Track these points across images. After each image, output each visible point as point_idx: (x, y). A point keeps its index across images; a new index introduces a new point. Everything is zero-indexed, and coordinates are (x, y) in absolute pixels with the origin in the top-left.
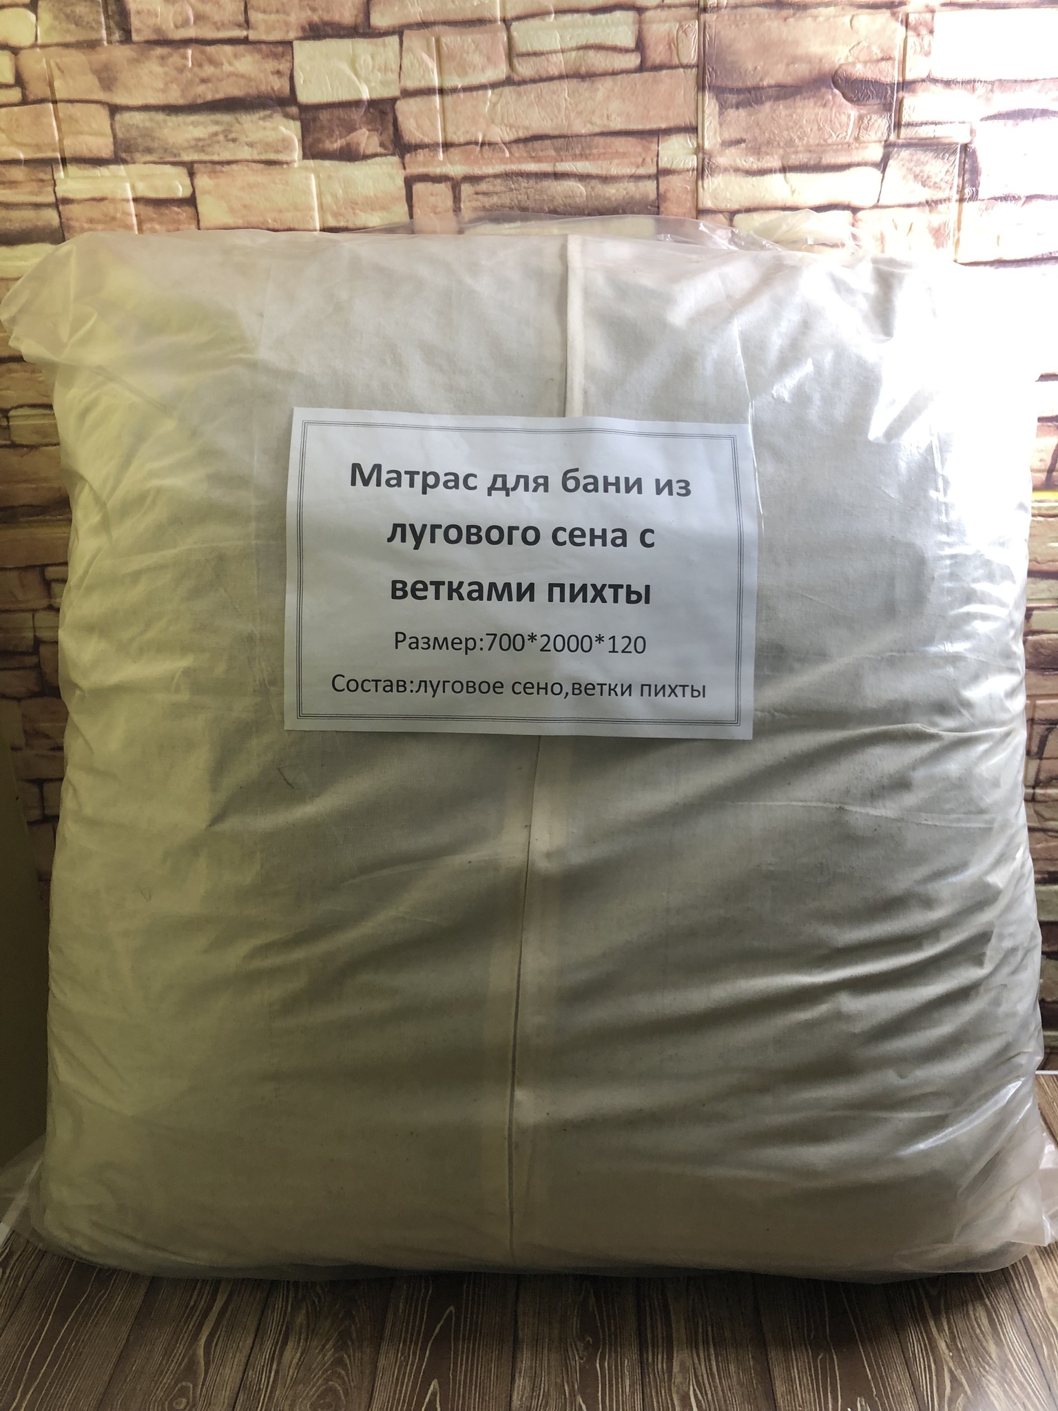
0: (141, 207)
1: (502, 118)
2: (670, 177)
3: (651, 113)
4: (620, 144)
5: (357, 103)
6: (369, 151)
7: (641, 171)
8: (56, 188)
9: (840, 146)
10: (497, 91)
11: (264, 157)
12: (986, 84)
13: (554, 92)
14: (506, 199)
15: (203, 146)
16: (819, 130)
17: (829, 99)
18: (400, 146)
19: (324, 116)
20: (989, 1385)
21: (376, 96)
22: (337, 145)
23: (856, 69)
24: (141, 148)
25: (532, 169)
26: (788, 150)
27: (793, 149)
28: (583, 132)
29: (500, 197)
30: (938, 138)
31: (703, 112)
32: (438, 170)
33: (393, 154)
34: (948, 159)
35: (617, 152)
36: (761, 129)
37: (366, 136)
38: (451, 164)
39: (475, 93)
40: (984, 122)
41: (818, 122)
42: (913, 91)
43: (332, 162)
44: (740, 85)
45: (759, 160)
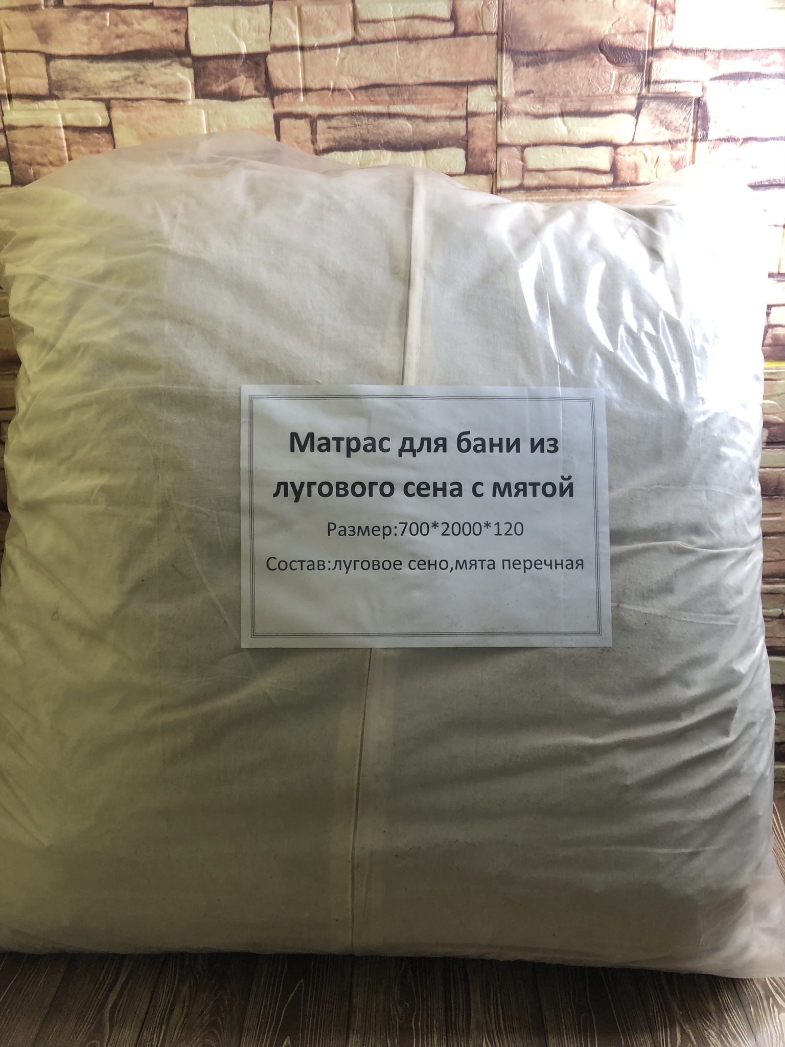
0: (70, 133)
1: (348, 70)
2: (476, 119)
3: (462, 69)
4: (439, 92)
5: (237, 56)
6: (247, 93)
7: (455, 113)
8: (4, 118)
9: (605, 98)
10: (345, 49)
11: (164, 96)
12: (714, 53)
13: (388, 51)
14: (352, 133)
15: (117, 87)
16: (589, 85)
17: (596, 61)
18: (271, 90)
19: (212, 65)
20: (710, 1036)
21: (251, 51)
22: (222, 88)
23: (617, 39)
24: (70, 87)
25: (371, 110)
26: (566, 99)
27: (569, 99)
28: (410, 82)
29: (347, 131)
30: (678, 93)
31: (502, 69)
32: (299, 109)
33: (265, 96)
34: (685, 109)
35: (436, 98)
36: (545, 83)
37: (244, 82)
38: (309, 105)
39: (327, 50)
40: (712, 81)
41: (588, 78)
42: (660, 57)
43: (218, 101)
44: (529, 48)
45: (543, 107)
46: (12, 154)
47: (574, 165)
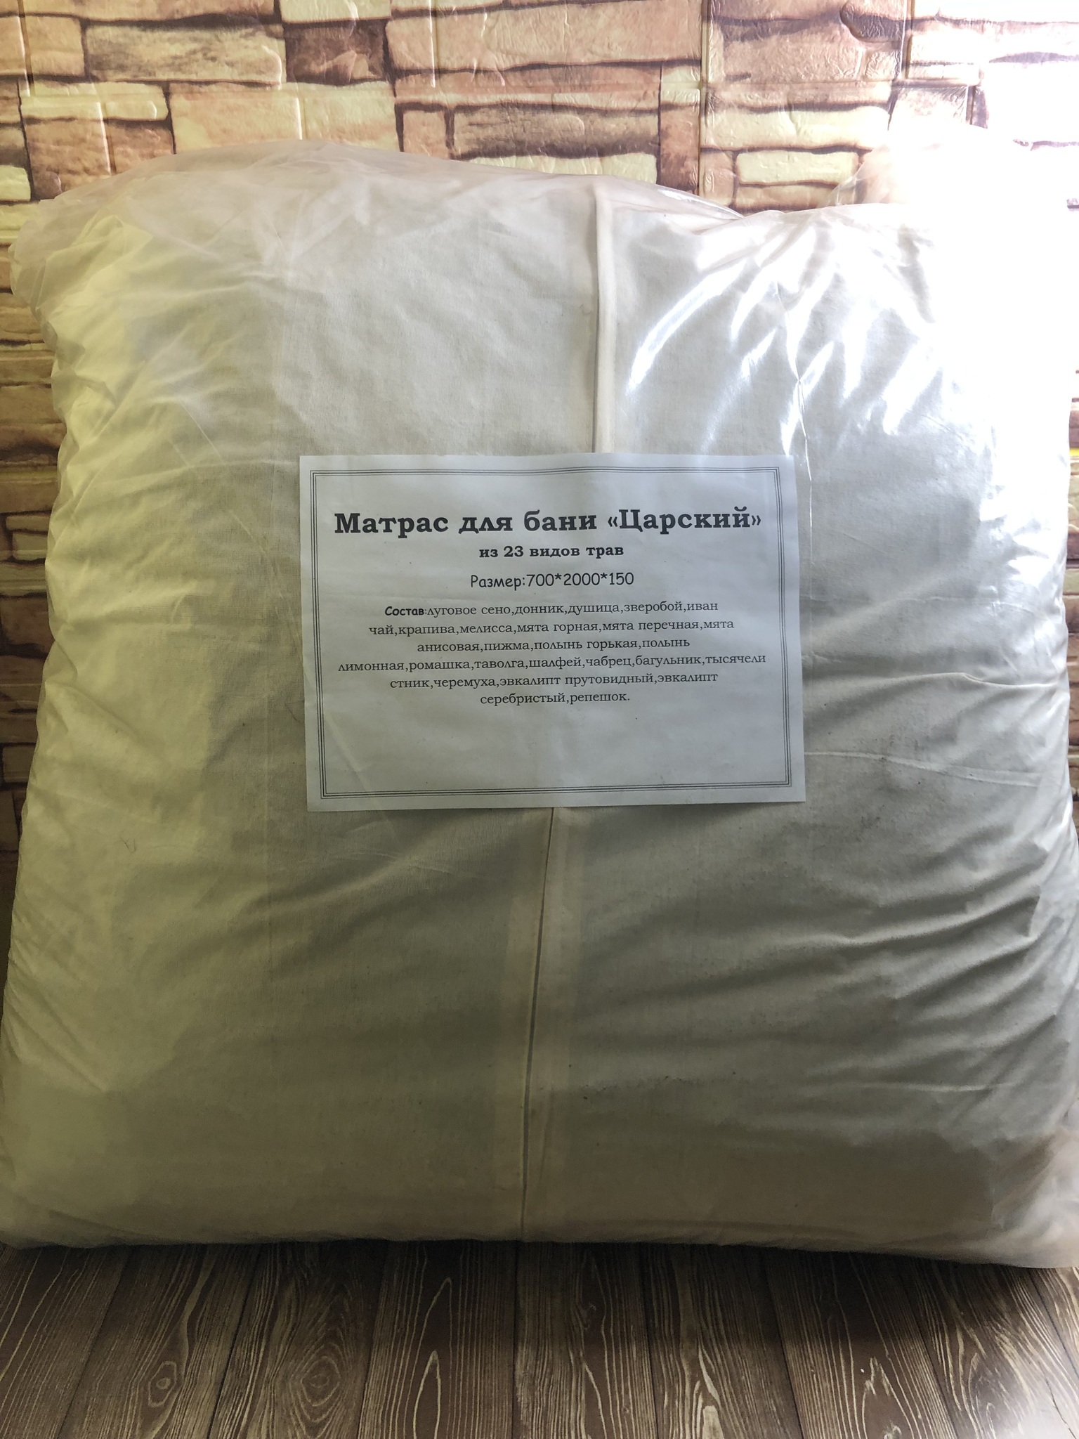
0: (113, 128)
1: (498, 44)
2: (671, 113)
3: (655, 43)
4: (622, 75)
5: (345, 23)
6: (358, 75)
7: (643, 105)
8: (22, 106)
9: (847, 84)
10: (493, 14)
11: (244, 78)
12: (995, 25)
13: (553, 18)
14: (502, 132)
15: (179, 65)
16: (826, 66)
17: (836, 35)
18: (391, 71)
19: (310, 36)
20: (1002, 1342)
21: (365, 16)
22: (324, 67)
23: (864, 4)
24: (113, 65)
25: (529, 100)
26: (794, 86)
27: (800, 85)
28: (583, 61)
29: (495, 129)
30: (946, 79)
31: (708, 43)
32: (429, 98)
33: (383, 79)
34: (956, 101)
35: (618, 84)
36: (766, 63)
37: (354, 59)
38: (444, 92)
39: (470, 16)
40: (992, 64)
41: (825, 57)
42: (922, 29)
43: (319, 85)
44: (745, 15)
45: (764, 96)
46: (32, 157)
47: (804, 178)
